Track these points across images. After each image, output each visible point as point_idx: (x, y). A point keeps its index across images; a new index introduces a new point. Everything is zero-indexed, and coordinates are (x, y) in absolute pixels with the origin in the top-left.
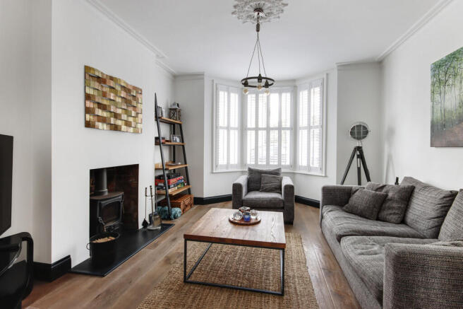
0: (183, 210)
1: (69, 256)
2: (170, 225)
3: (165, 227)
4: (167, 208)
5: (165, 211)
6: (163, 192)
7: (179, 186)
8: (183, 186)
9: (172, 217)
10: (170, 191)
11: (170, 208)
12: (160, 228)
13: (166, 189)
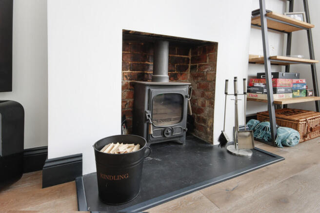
0: (304, 137)
1: (81, 156)
2: (273, 157)
3: (260, 158)
4: (267, 124)
5: (265, 128)
6: (261, 96)
7: (295, 94)
8: (303, 94)
9: (278, 141)
10: (276, 97)
11: (275, 125)
12: (250, 154)
13: (268, 93)
